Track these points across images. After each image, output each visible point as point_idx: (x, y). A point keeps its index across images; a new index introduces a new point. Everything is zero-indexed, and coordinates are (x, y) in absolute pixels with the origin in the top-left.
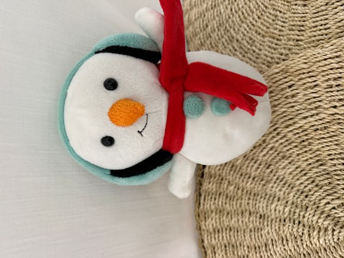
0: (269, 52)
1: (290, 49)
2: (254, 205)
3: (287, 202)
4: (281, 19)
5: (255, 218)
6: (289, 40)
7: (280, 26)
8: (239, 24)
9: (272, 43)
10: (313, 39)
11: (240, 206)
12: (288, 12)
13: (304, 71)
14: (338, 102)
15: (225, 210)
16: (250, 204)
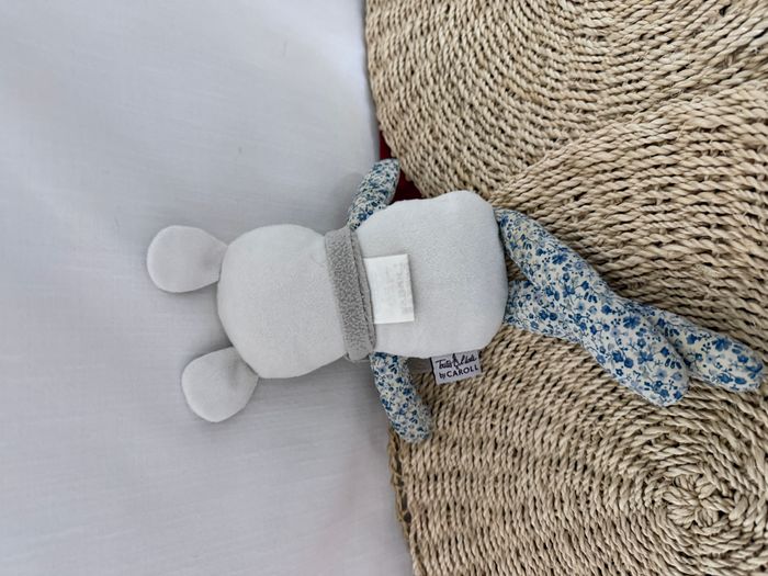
0: (530, 133)
1: (570, 130)
2: (504, 431)
3: (565, 427)
4: (555, 65)
5: (504, 455)
6: (569, 110)
7: (552, 79)
8: (474, 71)
9: (537, 115)
10: (614, 109)
11: (478, 431)
12: (569, 51)
13: (605, 167)
14: (663, 234)
15: (450, 437)
16: (497, 428)
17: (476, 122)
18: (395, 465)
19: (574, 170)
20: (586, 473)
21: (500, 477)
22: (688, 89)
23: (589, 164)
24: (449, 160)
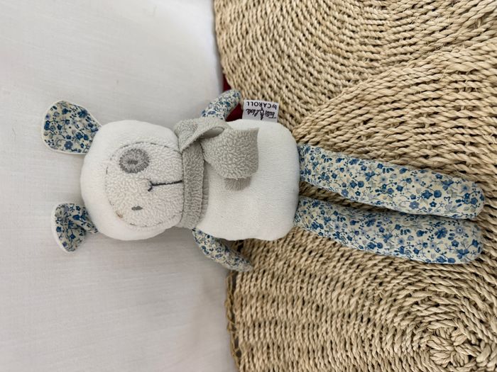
0: (331, 76)
1: (360, 73)
2: (309, 292)
3: (354, 290)
4: (350, 27)
5: (309, 310)
6: (360, 59)
7: (348, 37)
8: (291, 32)
9: (337, 63)
10: (393, 58)
11: (291, 291)
12: (360, 17)
13: (387, 99)
14: (430, 149)
15: (271, 296)
16: (305, 290)
17: (293, 68)
18: (230, 316)
19: (364, 102)
20: (369, 325)
21: (306, 325)
22: (448, 44)
23: (375, 98)
24: (273, 95)
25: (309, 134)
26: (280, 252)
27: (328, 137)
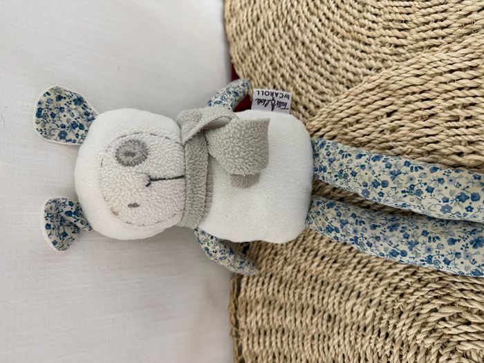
0: (351, 64)
1: (383, 61)
2: (321, 301)
3: (371, 301)
4: (373, 10)
5: (320, 319)
6: (383, 44)
7: (369, 20)
8: (306, 17)
9: (356, 49)
10: (422, 44)
11: (300, 298)
13: (415, 89)
14: (465, 146)
15: (278, 302)
16: (316, 298)
17: (308, 55)
18: (234, 321)
19: (388, 92)
23: (400, 87)
24: (284, 85)
25: (325, 127)
26: (289, 255)
27: (347, 130)
